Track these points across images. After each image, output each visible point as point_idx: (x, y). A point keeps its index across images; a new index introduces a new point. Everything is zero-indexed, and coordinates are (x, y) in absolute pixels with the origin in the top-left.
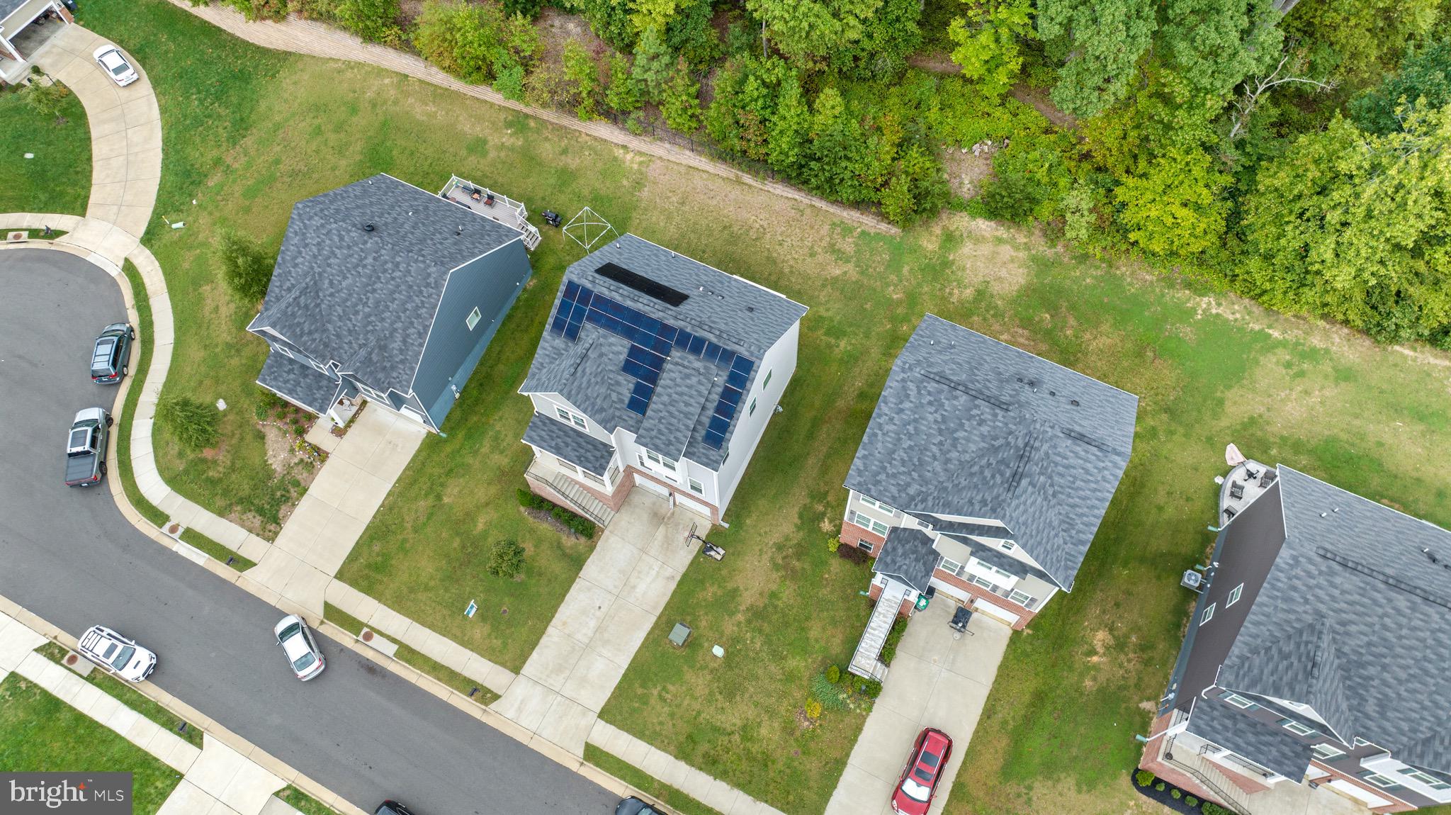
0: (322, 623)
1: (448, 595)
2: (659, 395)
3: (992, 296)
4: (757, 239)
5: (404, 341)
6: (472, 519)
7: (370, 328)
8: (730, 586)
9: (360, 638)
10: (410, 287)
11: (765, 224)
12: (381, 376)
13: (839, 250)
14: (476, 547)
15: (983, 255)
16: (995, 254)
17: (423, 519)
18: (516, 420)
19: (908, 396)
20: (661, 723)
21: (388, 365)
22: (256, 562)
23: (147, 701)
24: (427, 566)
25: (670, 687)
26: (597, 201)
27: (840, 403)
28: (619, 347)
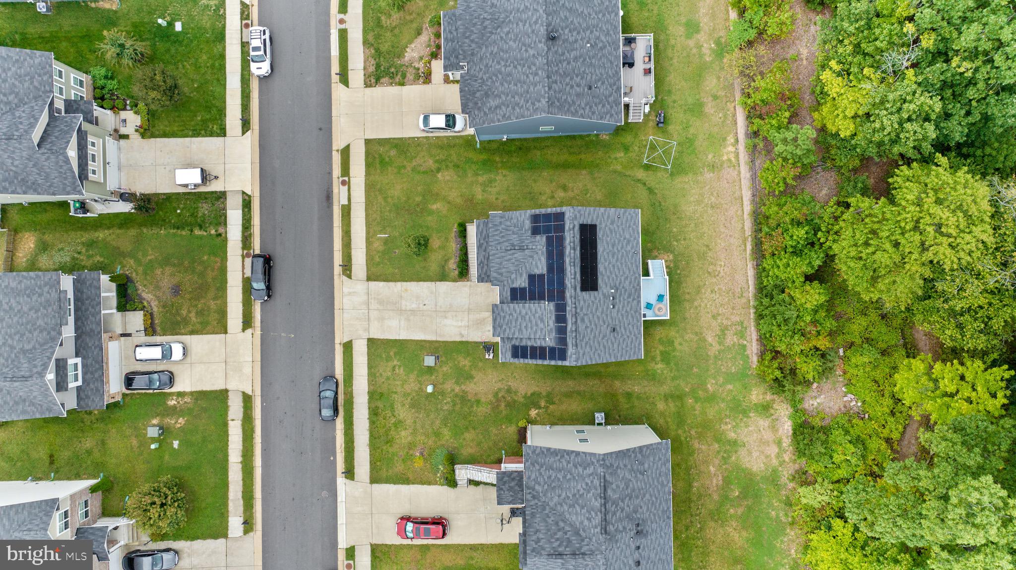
0: (338, 151)
1: (387, 214)
2: (524, 307)
3: (736, 452)
4: (709, 272)
5: (496, 107)
6: (436, 200)
7: (494, 78)
8: (474, 372)
9: (341, 179)
10: (528, 92)
11: (722, 274)
12: (471, 105)
13: (725, 334)
14: (422, 213)
15: (763, 436)
16: (767, 443)
17: (422, 169)
18: (508, 187)
19: (585, 468)
20: (381, 375)
21: (480, 105)
22: (350, 86)
23: (248, 86)
24: (397, 191)
25: (402, 369)
26: (688, 143)
27: (617, 384)
28: (540, 267)
